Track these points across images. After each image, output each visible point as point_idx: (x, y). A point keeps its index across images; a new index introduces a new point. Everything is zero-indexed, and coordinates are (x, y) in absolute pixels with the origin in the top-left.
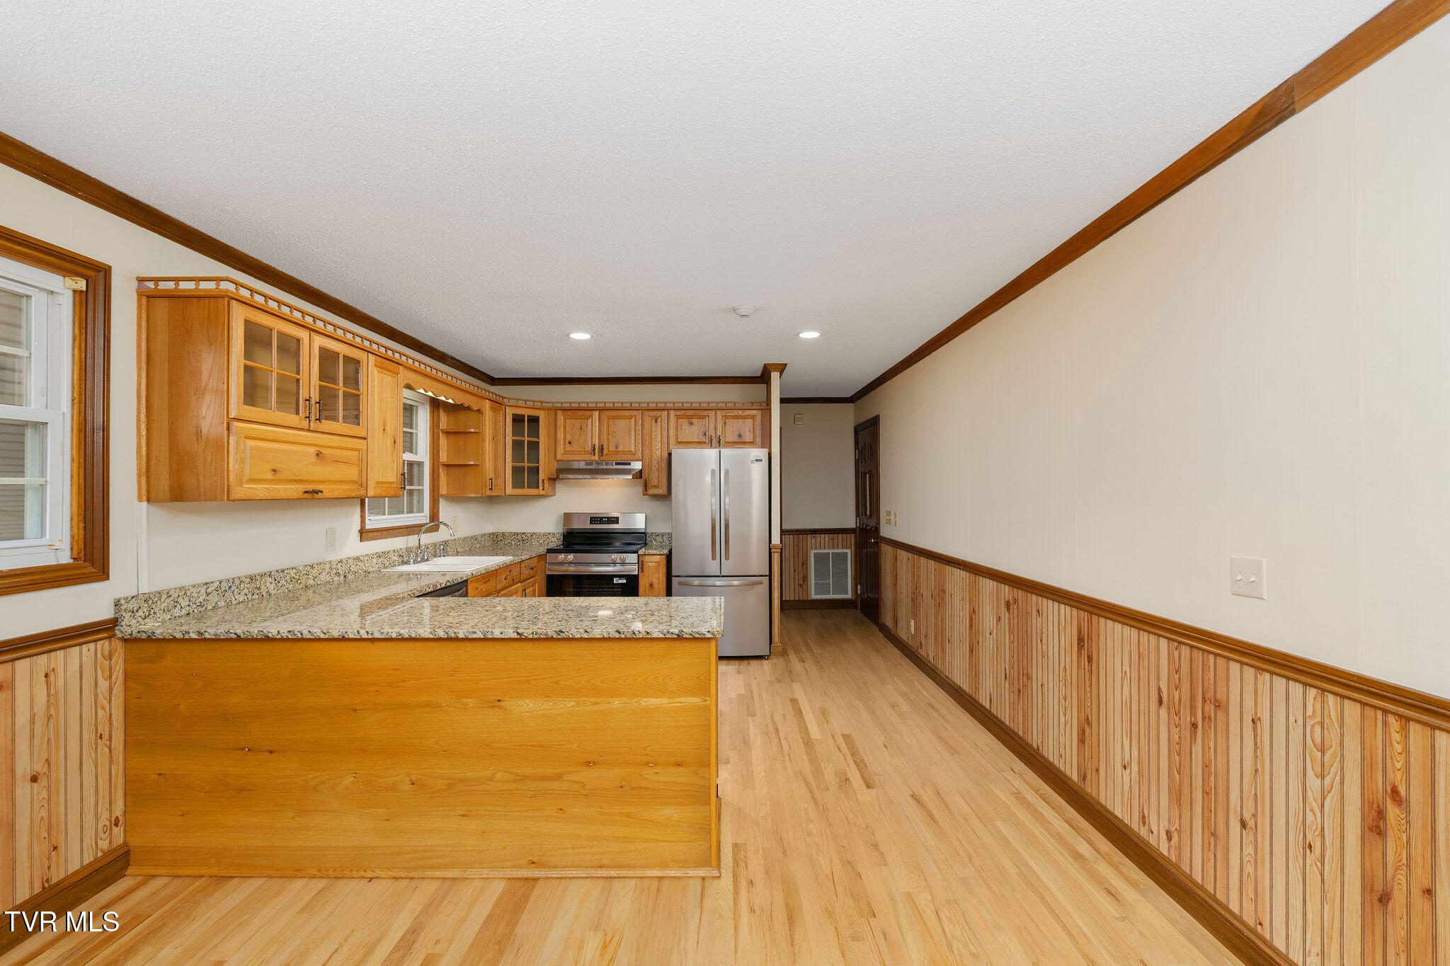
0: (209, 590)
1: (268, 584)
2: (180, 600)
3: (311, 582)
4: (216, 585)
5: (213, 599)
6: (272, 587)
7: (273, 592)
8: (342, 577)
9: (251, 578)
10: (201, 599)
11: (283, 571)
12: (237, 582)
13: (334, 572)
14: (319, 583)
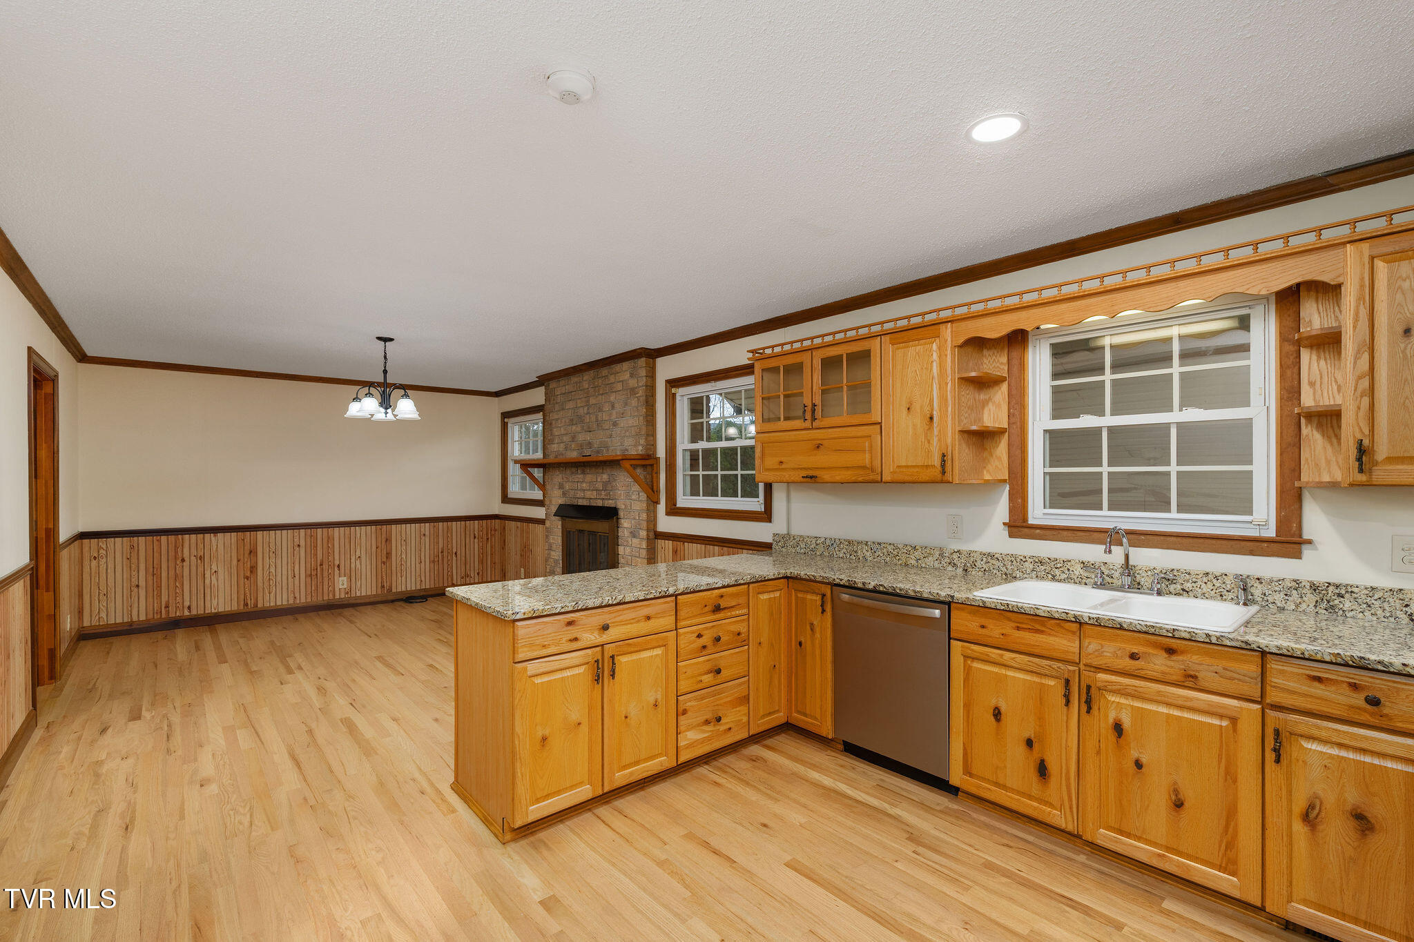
0: (818, 542)
1: (864, 551)
2: (800, 543)
3: (913, 562)
4: (823, 540)
5: (821, 549)
6: (868, 554)
7: (870, 559)
8: (960, 571)
9: (849, 542)
10: (812, 546)
11: (879, 544)
12: (837, 541)
13: (947, 560)
14: (923, 565)
